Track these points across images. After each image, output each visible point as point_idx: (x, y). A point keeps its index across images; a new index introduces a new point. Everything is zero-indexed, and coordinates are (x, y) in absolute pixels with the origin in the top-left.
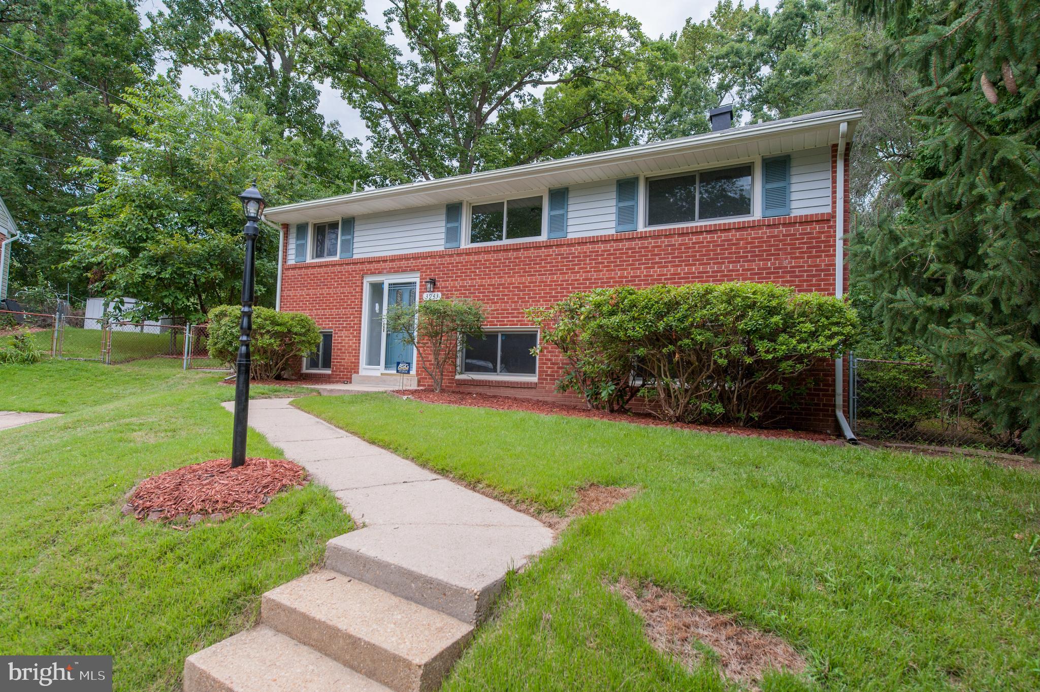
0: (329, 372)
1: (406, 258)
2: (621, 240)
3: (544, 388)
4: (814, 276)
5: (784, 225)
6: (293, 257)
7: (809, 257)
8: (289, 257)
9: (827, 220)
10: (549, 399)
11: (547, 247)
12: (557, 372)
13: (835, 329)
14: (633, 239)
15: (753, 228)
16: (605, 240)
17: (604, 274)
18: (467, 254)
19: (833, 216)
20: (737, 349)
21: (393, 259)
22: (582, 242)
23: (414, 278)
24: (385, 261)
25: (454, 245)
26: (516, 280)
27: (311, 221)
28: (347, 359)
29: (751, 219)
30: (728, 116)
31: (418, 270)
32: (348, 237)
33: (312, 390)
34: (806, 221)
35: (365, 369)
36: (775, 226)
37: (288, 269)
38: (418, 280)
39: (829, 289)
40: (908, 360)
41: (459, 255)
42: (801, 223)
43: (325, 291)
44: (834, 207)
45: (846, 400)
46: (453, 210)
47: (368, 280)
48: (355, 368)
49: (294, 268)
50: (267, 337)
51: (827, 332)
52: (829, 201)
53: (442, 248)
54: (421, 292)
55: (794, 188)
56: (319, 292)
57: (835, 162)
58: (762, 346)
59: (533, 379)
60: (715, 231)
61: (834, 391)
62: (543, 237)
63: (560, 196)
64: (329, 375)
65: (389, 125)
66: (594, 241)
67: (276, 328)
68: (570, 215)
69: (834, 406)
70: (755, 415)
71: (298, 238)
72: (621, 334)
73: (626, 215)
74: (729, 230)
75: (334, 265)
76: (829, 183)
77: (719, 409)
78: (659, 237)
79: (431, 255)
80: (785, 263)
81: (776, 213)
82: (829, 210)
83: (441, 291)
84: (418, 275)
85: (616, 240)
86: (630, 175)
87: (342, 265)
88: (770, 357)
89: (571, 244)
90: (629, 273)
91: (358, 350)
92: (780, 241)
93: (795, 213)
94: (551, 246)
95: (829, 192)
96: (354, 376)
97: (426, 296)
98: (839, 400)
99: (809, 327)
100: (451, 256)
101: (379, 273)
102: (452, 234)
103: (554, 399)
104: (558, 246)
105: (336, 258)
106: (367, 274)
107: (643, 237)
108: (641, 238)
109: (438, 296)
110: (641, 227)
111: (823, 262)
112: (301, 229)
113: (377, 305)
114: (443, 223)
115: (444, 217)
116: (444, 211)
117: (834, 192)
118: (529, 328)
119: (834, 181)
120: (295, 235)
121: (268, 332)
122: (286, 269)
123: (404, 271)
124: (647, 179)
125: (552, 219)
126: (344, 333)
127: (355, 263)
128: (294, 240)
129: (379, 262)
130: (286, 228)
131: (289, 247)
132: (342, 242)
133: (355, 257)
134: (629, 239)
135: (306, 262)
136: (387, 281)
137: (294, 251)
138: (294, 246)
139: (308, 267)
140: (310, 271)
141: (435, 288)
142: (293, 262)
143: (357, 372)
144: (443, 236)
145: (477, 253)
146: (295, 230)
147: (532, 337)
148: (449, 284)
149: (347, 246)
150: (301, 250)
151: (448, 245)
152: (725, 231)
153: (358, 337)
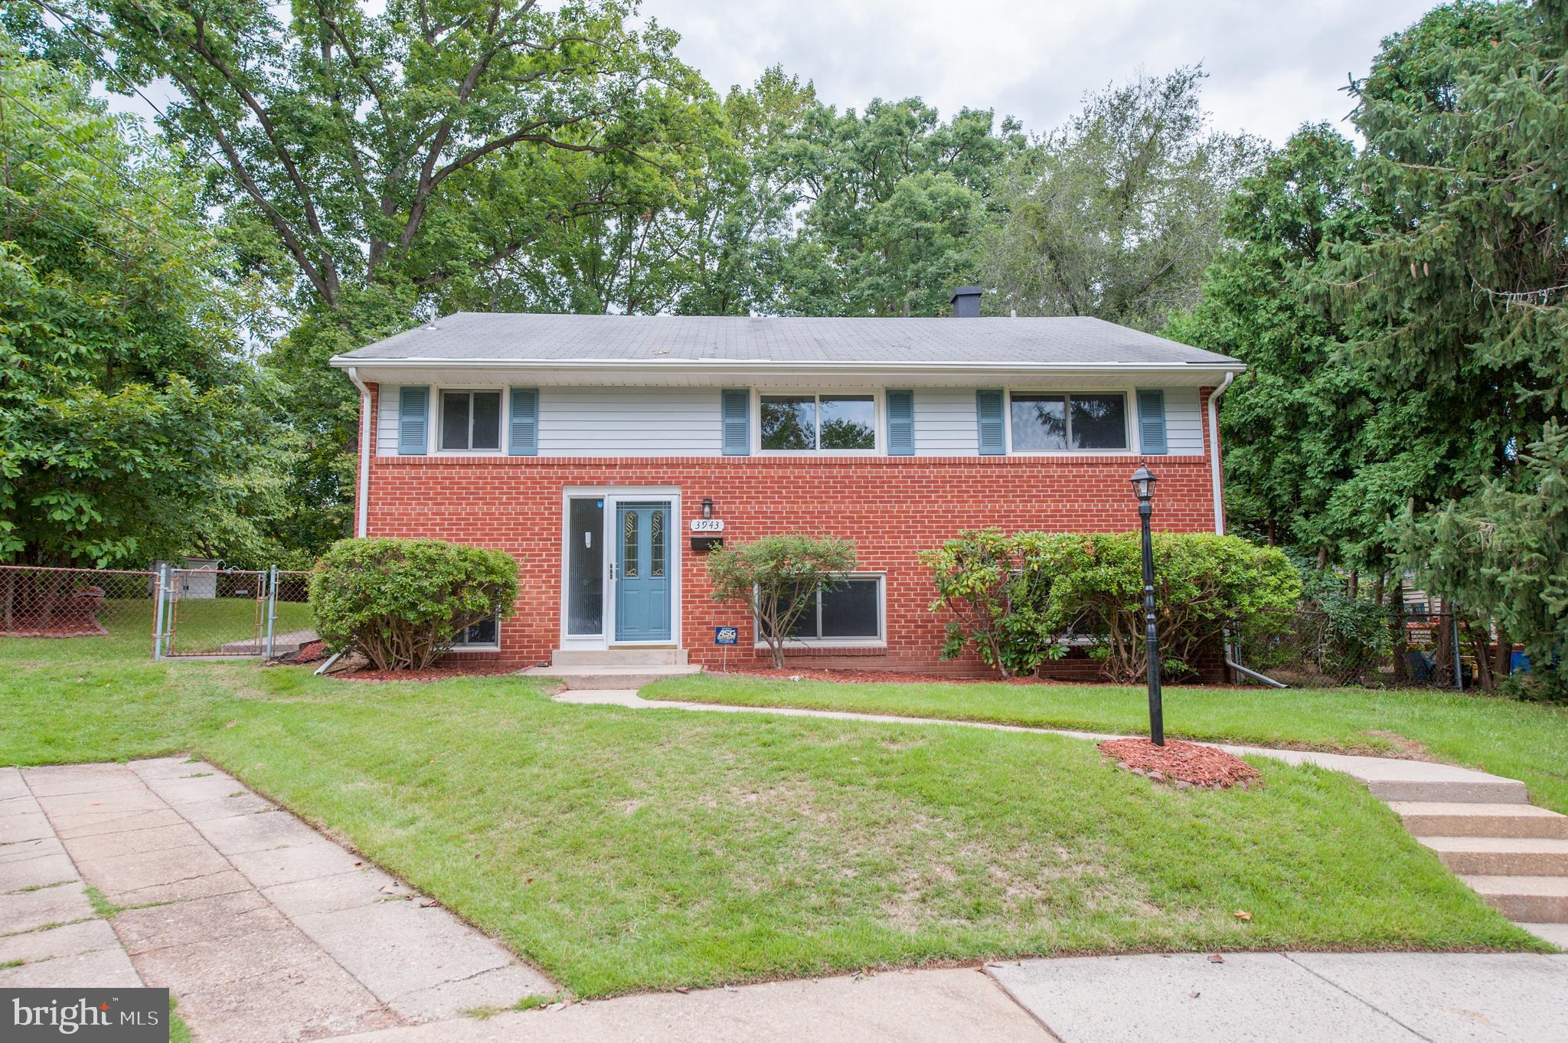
0: (494, 649)
1: (656, 464)
2: (989, 465)
3: (897, 654)
4: (1195, 520)
5: (1165, 464)
6: (395, 444)
7: (1189, 501)
8: (381, 444)
9: (1203, 463)
10: (907, 669)
11: (890, 465)
12: (914, 632)
14: (1004, 465)
15: (1134, 464)
16: (970, 464)
17: (970, 506)
18: (765, 466)
19: (1208, 460)
20: (1219, 603)
21: (627, 464)
22: (939, 463)
23: (673, 496)
24: (611, 466)
25: (740, 450)
26: (847, 507)
27: (436, 383)
28: (537, 626)
29: (1128, 454)
31: (677, 483)
32: (528, 420)
34: (1185, 462)
35: (570, 643)
36: (1155, 464)
37: (382, 466)
38: (676, 501)
41: (750, 466)
42: (1180, 464)
43: (480, 508)
44: (1209, 451)
45: (1233, 650)
46: (734, 399)
47: (569, 494)
48: (552, 639)
49: (400, 465)
52: (1201, 443)
53: (718, 454)
54: (686, 519)
55: (1169, 425)
56: (464, 509)
57: (1206, 405)
58: (1244, 600)
59: (880, 642)
60: (1096, 465)
62: (879, 452)
63: (901, 399)
64: (496, 656)
66: (955, 464)
68: (917, 426)
69: (1224, 656)
71: (404, 411)
73: (990, 435)
74: (1110, 465)
75: (498, 465)
76: (1199, 425)
77: (1182, 665)
78: (1035, 465)
79: (704, 463)
80: (1168, 505)
81: (1154, 453)
82: (1201, 453)
83: (724, 518)
84: (678, 491)
85: (983, 465)
86: (991, 386)
87: (517, 466)
89: (924, 464)
90: (1002, 506)
91: (556, 608)
92: (1162, 481)
93: (1173, 453)
94: (896, 465)
95: (1200, 434)
96: (554, 652)
97: (696, 525)
98: (1228, 650)
100: (738, 466)
101: (599, 484)
102: (735, 435)
103: (913, 669)
104: (905, 465)
105: (501, 454)
106: (573, 484)
108: (1013, 465)
109: (718, 525)
110: (1010, 451)
111: (1202, 506)
112: (413, 397)
113: (588, 535)
114: (719, 417)
115: (719, 407)
116: (719, 398)
117: (1207, 435)
118: (871, 573)
119: (1206, 424)
120: (397, 405)
122: (377, 465)
123: (651, 483)
124: (1011, 393)
125: (893, 429)
127: (547, 465)
128: (396, 415)
129: (599, 466)
130: (374, 387)
131: (381, 424)
132: (515, 429)
133: (541, 454)
134: (999, 465)
135: (429, 455)
136: (611, 498)
137: (395, 434)
138: (395, 424)
139: (434, 465)
140: (440, 473)
141: (714, 514)
142: (394, 454)
143: (557, 647)
144: (719, 435)
145: (780, 466)
146: (397, 397)
147: (871, 586)
148: (737, 507)
149: (525, 435)
150: (413, 433)
151: (729, 450)
152: (1107, 464)
153: (557, 588)
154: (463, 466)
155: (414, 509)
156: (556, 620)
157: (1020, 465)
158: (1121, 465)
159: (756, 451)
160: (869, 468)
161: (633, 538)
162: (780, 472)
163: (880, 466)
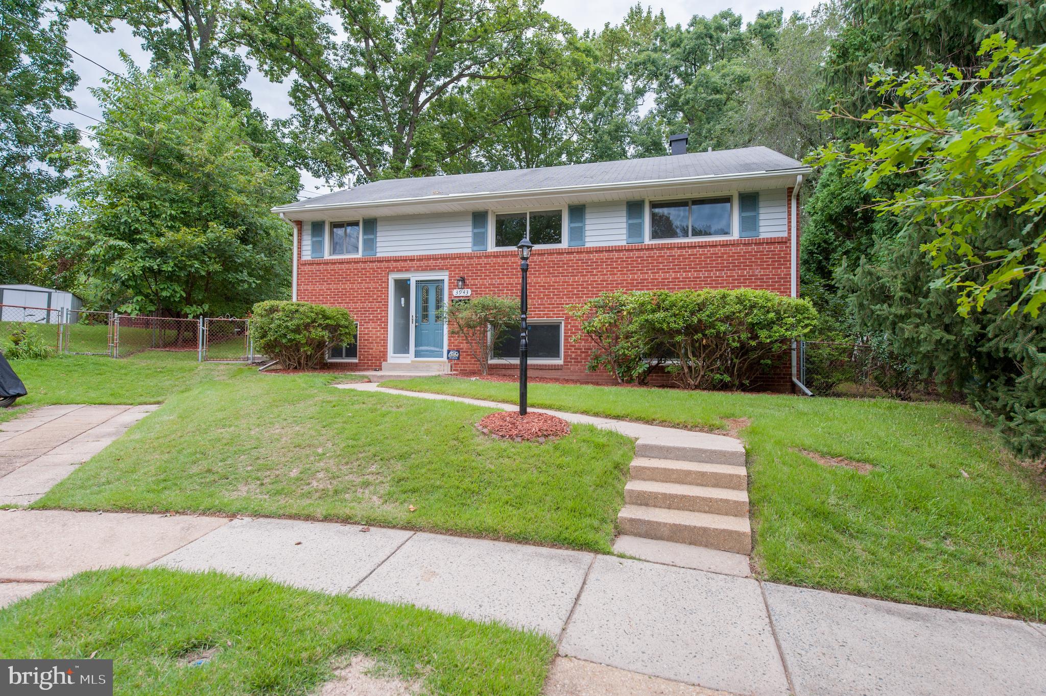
0: (356, 361)
1: (435, 258)
2: (632, 250)
3: (569, 369)
4: (776, 282)
5: (756, 244)
6: (309, 253)
7: (773, 268)
8: (304, 253)
9: (785, 242)
10: (573, 378)
11: (568, 253)
12: (580, 355)
13: (807, 322)
14: (642, 250)
15: (733, 245)
16: (619, 250)
17: (618, 277)
18: (494, 257)
19: (789, 239)
20: (744, 336)
21: (420, 259)
22: (599, 250)
23: (444, 276)
24: (412, 260)
25: (481, 248)
27: (328, 219)
28: (375, 349)
29: (731, 238)
30: (685, 142)
31: (447, 269)
32: (371, 237)
33: (363, 377)
34: (771, 242)
35: (393, 358)
36: (749, 244)
37: (304, 265)
38: (446, 279)
39: (786, 291)
40: (837, 342)
41: (487, 257)
42: (767, 243)
43: (348, 286)
44: (789, 233)
45: (799, 371)
46: (479, 218)
47: (393, 277)
48: (384, 356)
49: (311, 263)
50: (319, 329)
51: (802, 324)
52: (786, 228)
53: (469, 251)
54: (450, 289)
55: (761, 217)
56: (341, 286)
57: (790, 200)
58: (763, 334)
59: (559, 362)
60: (706, 246)
61: (790, 364)
62: (564, 244)
63: (578, 211)
64: (355, 364)
65: (315, 104)
66: (609, 250)
67: (328, 321)
68: (587, 227)
69: (791, 374)
70: (747, 382)
71: (313, 235)
72: (665, 326)
73: (634, 230)
74: (715, 246)
75: (356, 262)
76: (784, 215)
77: (727, 378)
78: (662, 249)
79: (460, 257)
80: (757, 272)
81: (748, 236)
82: (785, 235)
83: (471, 288)
84: (447, 273)
85: (628, 250)
86: (637, 197)
87: (365, 262)
88: (768, 341)
89: (589, 251)
90: (639, 276)
91: (385, 340)
92: (753, 256)
93: (762, 236)
94: (572, 253)
95: (786, 222)
96: (383, 363)
97: (456, 292)
98: (794, 371)
99: (791, 320)
100: (480, 257)
101: (406, 270)
102: (479, 239)
103: (578, 378)
104: (578, 253)
105: (359, 255)
106: (393, 271)
107: (649, 248)
108: (648, 249)
109: (468, 292)
110: (647, 240)
111: (782, 272)
112: (317, 227)
113: (403, 299)
114: (470, 228)
115: (470, 223)
116: (471, 218)
117: (790, 222)
118: (555, 320)
119: (789, 214)
120: (310, 232)
121: (320, 325)
122: (301, 264)
123: (432, 269)
124: (650, 202)
125: (572, 230)
126: (371, 325)
127: (380, 261)
128: (309, 237)
129: (406, 260)
130: (299, 223)
131: (304, 243)
132: (365, 241)
133: (378, 255)
134: (638, 250)
135: (325, 258)
136: (414, 278)
137: (309, 248)
138: (309, 242)
139: (327, 263)
140: (329, 267)
141: (465, 285)
142: (309, 258)
143: (385, 360)
144: (470, 239)
145: (503, 256)
146: (310, 227)
147: (556, 327)
148: (478, 282)
149: (370, 245)
150: (317, 247)
151: (476, 248)
152: (713, 246)
153: (386, 329)
154: (340, 263)
155: (318, 287)
156: (385, 346)
157: (652, 249)
158: (723, 246)
159: (492, 248)
160: (556, 255)
161: (426, 301)
162: (504, 260)
163: (562, 253)
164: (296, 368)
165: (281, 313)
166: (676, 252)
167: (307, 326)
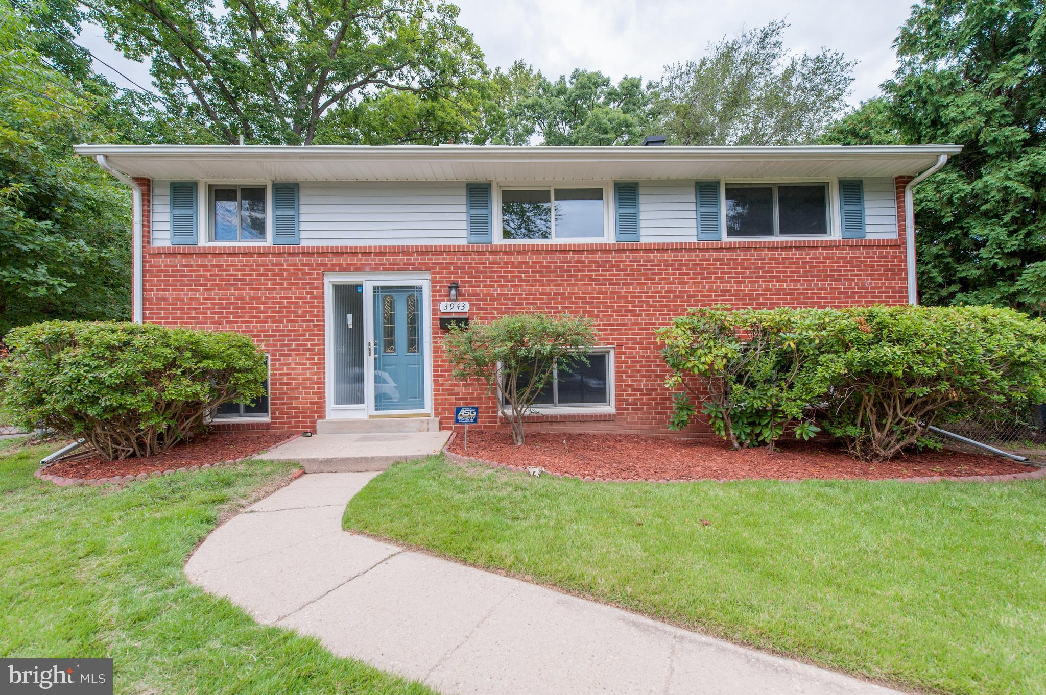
0: (265, 419)
1: (407, 251)
2: (707, 250)
3: (625, 419)
4: (891, 297)
5: (863, 247)
6: (168, 235)
7: (886, 279)
8: (155, 235)
10: (632, 432)
11: (619, 251)
12: (641, 399)
14: (721, 249)
15: (836, 247)
16: (690, 249)
17: (690, 287)
18: (505, 252)
19: (902, 244)
21: (381, 252)
22: (662, 249)
23: (423, 281)
24: (367, 254)
25: (483, 239)
26: (579, 289)
27: (204, 180)
28: (303, 399)
29: (829, 238)
31: (427, 269)
32: (290, 213)
33: (290, 464)
34: (883, 245)
35: (335, 412)
36: (855, 247)
37: (155, 255)
38: (426, 285)
41: (493, 252)
42: (876, 247)
43: (247, 294)
44: (903, 235)
46: (477, 192)
47: (330, 280)
48: (319, 410)
49: (171, 254)
50: (186, 381)
52: (895, 228)
53: (464, 242)
54: (435, 301)
55: (867, 212)
56: (232, 294)
59: (609, 408)
60: (804, 248)
62: (610, 239)
63: (628, 191)
64: (267, 426)
66: (676, 248)
67: (206, 363)
68: (642, 215)
71: (175, 205)
73: (708, 222)
74: (816, 248)
75: (263, 253)
76: (894, 212)
78: (747, 249)
79: (450, 251)
80: (867, 284)
81: (853, 237)
82: (895, 236)
83: (469, 300)
84: (428, 276)
85: (701, 250)
86: (710, 178)
87: (280, 254)
89: (649, 249)
90: (719, 286)
91: (321, 383)
92: (862, 262)
93: (869, 237)
94: (624, 251)
95: (894, 220)
96: (319, 422)
97: (443, 306)
100: (481, 253)
101: (356, 270)
102: (479, 225)
103: (639, 432)
104: (632, 251)
105: (266, 243)
106: (332, 270)
108: (729, 249)
109: (464, 306)
110: (725, 237)
112: (182, 191)
113: (350, 317)
114: (464, 208)
115: (464, 200)
116: (464, 192)
117: (903, 220)
118: (601, 347)
119: (901, 209)
120: (168, 200)
122: (150, 254)
123: (403, 269)
124: (728, 185)
125: (621, 218)
126: (293, 359)
127: (308, 253)
128: (167, 209)
129: (355, 254)
130: (146, 184)
131: (155, 217)
132: (278, 220)
133: (304, 243)
134: (716, 249)
135: (199, 245)
136: (369, 283)
137: (167, 226)
138: (167, 217)
139: (203, 254)
140: (209, 261)
141: (460, 296)
142: (167, 244)
143: (322, 417)
144: (464, 225)
145: (519, 252)
146: (167, 191)
147: (599, 360)
148: (481, 290)
149: (287, 226)
150: (183, 225)
151: (474, 239)
152: (813, 248)
153: (321, 364)
154: (230, 254)
155: (186, 295)
156: (321, 393)
157: (735, 249)
158: (825, 248)
159: (497, 239)
160: (599, 254)
161: (390, 319)
162: (520, 258)
163: (609, 251)
164: (134, 455)
165: (80, 351)
166: (766, 255)
167: (153, 377)
